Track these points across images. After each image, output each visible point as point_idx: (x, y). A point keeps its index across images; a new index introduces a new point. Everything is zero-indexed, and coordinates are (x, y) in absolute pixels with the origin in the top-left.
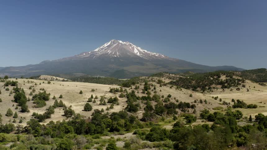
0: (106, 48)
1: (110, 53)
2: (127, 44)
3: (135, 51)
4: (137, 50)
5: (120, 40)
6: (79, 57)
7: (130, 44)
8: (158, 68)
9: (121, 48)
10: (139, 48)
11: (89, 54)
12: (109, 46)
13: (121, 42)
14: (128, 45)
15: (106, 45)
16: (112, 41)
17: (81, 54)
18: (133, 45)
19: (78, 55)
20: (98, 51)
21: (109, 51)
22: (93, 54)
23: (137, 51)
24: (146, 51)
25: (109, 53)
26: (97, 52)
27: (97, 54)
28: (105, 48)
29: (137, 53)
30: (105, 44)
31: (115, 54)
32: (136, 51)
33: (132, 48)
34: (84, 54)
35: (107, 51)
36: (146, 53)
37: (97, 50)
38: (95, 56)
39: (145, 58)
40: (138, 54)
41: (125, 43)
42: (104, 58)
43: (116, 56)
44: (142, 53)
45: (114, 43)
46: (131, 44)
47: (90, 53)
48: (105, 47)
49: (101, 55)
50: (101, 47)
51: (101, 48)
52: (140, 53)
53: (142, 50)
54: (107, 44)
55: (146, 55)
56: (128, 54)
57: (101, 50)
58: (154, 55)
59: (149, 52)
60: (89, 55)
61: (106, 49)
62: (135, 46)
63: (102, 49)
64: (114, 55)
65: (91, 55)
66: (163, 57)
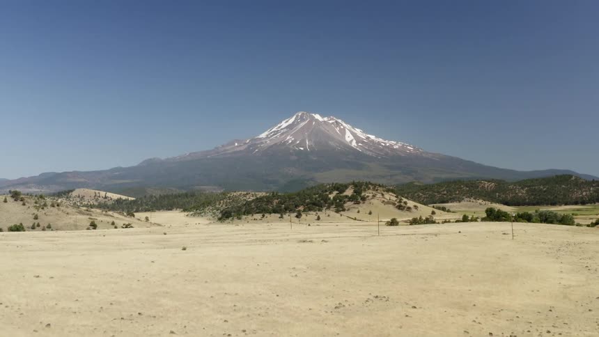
0: (285, 130)
1: (290, 142)
2: (331, 122)
3: (346, 137)
4: (352, 135)
5: (316, 113)
6: (225, 150)
7: (336, 122)
9: (317, 132)
10: (358, 131)
11: (246, 143)
12: (290, 127)
13: (317, 117)
14: (333, 123)
15: (284, 124)
16: (297, 116)
17: (228, 145)
18: (344, 124)
19: (223, 146)
20: (267, 137)
21: (288, 138)
22: (255, 143)
23: (352, 137)
24: (372, 137)
25: (288, 141)
26: (264, 139)
27: (262, 143)
28: (282, 131)
29: (352, 141)
30: (283, 122)
31: (302, 143)
32: (349, 137)
33: (340, 130)
34: (236, 144)
35: (286, 137)
36: (373, 141)
37: (263, 135)
38: (258, 148)
39: (368, 153)
40: (354, 144)
41: (326, 119)
42: (278, 153)
43: (302, 149)
44: (363, 142)
45: (302, 119)
46: (340, 121)
47: (248, 141)
48: (282, 129)
49: (271, 147)
50: (274, 129)
51: (274, 131)
52: (357, 143)
53: (362, 136)
54: (287, 122)
55: (370, 146)
56: (331, 143)
57: (274, 135)
58: (390, 148)
59: (381, 140)
60: (246, 146)
61: (282, 134)
62: (348, 126)
63: (277, 132)
64: (299, 145)
65: (249, 146)
66: (410, 150)
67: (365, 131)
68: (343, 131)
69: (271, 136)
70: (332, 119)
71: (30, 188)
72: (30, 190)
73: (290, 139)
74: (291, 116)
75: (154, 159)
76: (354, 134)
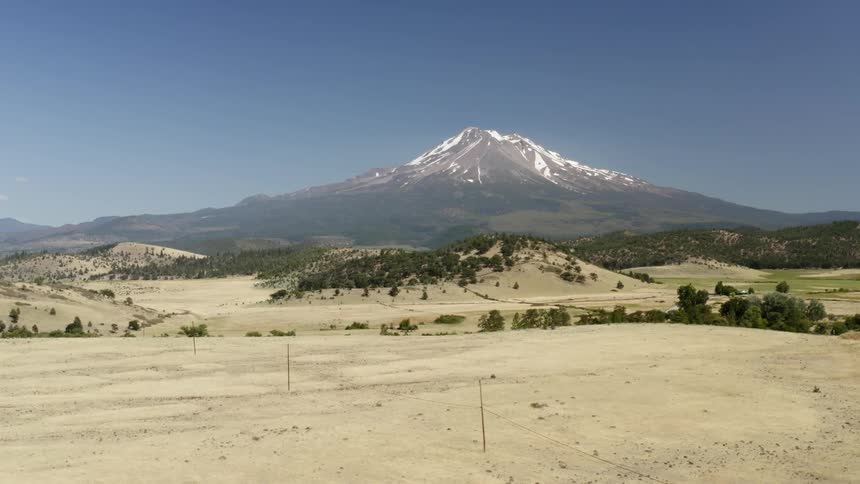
0: (447, 154)
1: (454, 171)
2: (514, 142)
3: (536, 162)
4: (544, 161)
5: (492, 129)
6: (361, 184)
7: (521, 142)
8: (601, 221)
9: (492, 156)
10: (554, 156)
11: (390, 174)
12: (455, 150)
13: (495, 134)
14: (517, 144)
15: (446, 146)
16: (466, 134)
18: (533, 145)
20: (422, 165)
21: (452, 165)
22: (403, 174)
23: (544, 164)
24: (574, 164)
25: (451, 169)
27: (415, 172)
28: (444, 156)
29: (544, 169)
30: (445, 143)
31: (472, 173)
32: (539, 164)
33: (527, 153)
34: (377, 175)
37: (416, 162)
38: (407, 179)
40: (547, 173)
41: (507, 138)
43: (471, 181)
44: (560, 171)
45: (472, 137)
46: (527, 140)
47: (393, 170)
48: (443, 153)
50: (432, 153)
51: (432, 156)
52: (552, 172)
53: (560, 162)
54: (451, 142)
55: (570, 177)
56: (515, 173)
57: (431, 161)
61: (444, 159)
62: (539, 148)
63: (436, 156)
64: (468, 175)
65: (395, 179)
66: (628, 182)
67: (563, 155)
68: (531, 155)
69: (428, 163)
71: (76, 239)
72: (77, 243)
73: (454, 166)
74: (456, 135)
75: (259, 196)
76: (548, 161)
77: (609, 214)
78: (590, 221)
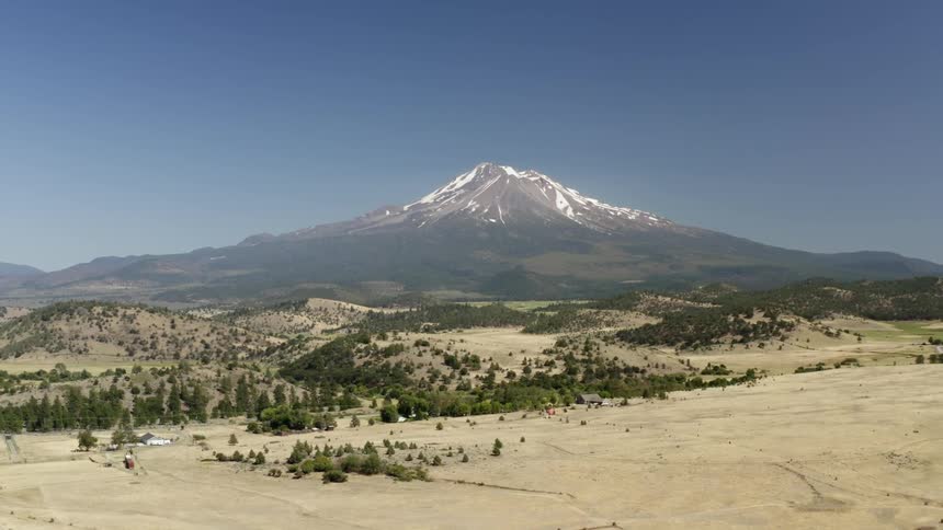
0: (462, 191)
1: (474, 210)
2: (533, 179)
3: (557, 201)
4: (566, 200)
5: (506, 165)
6: (374, 223)
7: (541, 179)
9: (509, 193)
10: (572, 192)
11: (403, 212)
12: (470, 187)
13: (510, 171)
14: (536, 181)
15: (459, 182)
16: (480, 169)
17: (376, 213)
18: (552, 183)
19: (368, 215)
20: (435, 202)
21: (470, 204)
22: (418, 212)
23: (566, 203)
24: (595, 202)
25: (469, 209)
26: (432, 204)
27: (430, 211)
28: (458, 193)
29: (566, 208)
30: (458, 179)
31: (493, 212)
32: (561, 203)
33: (548, 192)
34: (388, 213)
35: (466, 203)
36: (596, 208)
37: (429, 199)
38: (424, 219)
39: (592, 227)
40: (570, 213)
41: (523, 174)
42: (456, 229)
43: (493, 221)
44: (583, 211)
45: (487, 175)
46: (544, 177)
47: (406, 208)
48: (457, 190)
49: (446, 217)
50: (445, 190)
51: (445, 194)
52: (575, 211)
53: (581, 201)
54: (464, 178)
55: (594, 216)
56: (536, 212)
57: (445, 199)
58: (623, 218)
59: (606, 206)
60: (405, 216)
61: (459, 197)
62: (557, 186)
63: (449, 195)
64: (487, 216)
65: (412, 216)
66: (652, 222)
67: (582, 194)
68: (552, 193)
69: (442, 200)
70: (536, 176)
73: (472, 205)
74: (470, 170)
76: (569, 198)
77: (642, 257)
78: (624, 264)
